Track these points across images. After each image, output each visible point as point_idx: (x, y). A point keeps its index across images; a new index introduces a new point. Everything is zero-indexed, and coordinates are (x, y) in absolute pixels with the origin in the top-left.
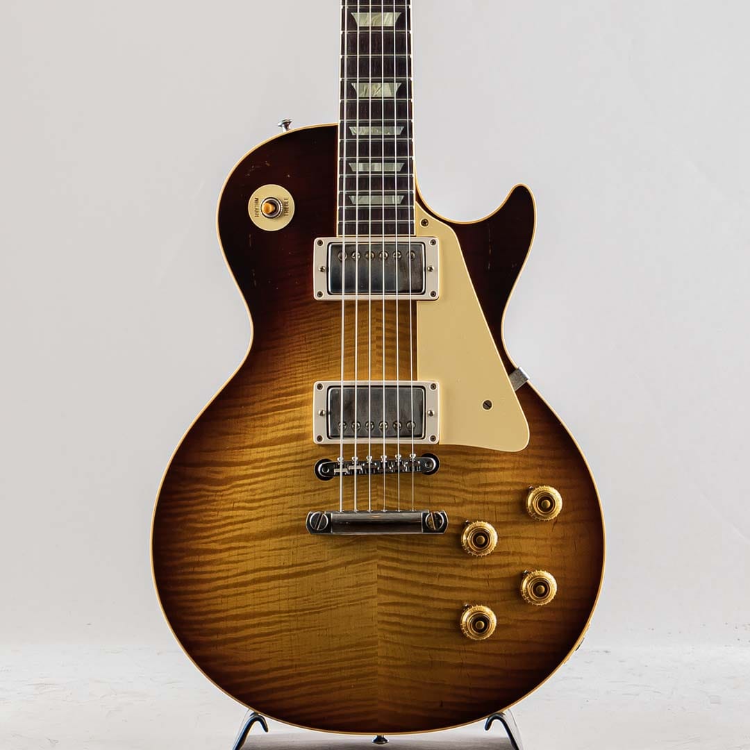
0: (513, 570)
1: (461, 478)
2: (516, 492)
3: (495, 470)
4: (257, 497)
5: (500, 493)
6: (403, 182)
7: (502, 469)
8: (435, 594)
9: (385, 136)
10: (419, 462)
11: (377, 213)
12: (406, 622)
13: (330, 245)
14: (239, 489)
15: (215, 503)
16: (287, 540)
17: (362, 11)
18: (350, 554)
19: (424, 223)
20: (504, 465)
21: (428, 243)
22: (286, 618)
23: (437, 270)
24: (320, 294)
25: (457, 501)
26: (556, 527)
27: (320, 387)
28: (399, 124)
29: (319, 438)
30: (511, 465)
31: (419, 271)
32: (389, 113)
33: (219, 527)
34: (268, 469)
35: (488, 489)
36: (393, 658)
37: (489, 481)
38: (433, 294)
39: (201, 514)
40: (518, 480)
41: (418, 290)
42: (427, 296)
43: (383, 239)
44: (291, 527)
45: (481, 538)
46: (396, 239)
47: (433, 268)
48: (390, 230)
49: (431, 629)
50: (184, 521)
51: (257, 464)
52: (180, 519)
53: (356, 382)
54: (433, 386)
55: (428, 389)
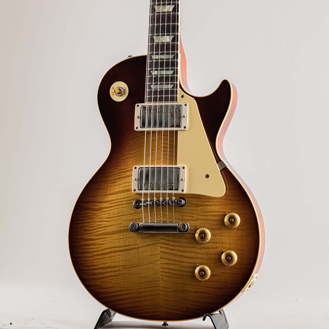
0: (219, 250)
1: (196, 208)
2: (220, 215)
3: (211, 205)
4: (111, 216)
5: (214, 216)
6: (173, 79)
7: (215, 205)
8: (185, 260)
9: (166, 59)
10: (176, 201)
11: (161, 92)
12: (172, 272)
13: (142, 107)
14: (104, 213)
15: (94, 219)
16: (122, 235)
17: (157, 5)
18: (149, 241)
19: (182, 97)
20: (215, 203)
21: (183, 106)
22: (123, 269)
23: (187, 117)
24: (137, 128)
25: (194, 219)
26: (238, 231)
27: (135, 168)
28: (172, 54)
29: (135, 190)
30: (219, 204)
31: (179, 117)
32: (168, 49)
33: (95, 229)
34: (115, 204)
35: (209, 214)
36: (167, 288)
37: (209, 210)
38: (185, 127)
39: (89, 224)
40: (221, 210)
41: (178, 126)
42: (182, 128)
43: (164, 104)
44: (124, 229)
45: (203, 235)
46: (169, 103)
47: (185, 116)
48: (166, 100)
49: (183, 275)
50: (82, 226)
51: (111, 202)
52: (80, 225)
53: (150, 166)
54: (184, 168)
55: (181, 169)
